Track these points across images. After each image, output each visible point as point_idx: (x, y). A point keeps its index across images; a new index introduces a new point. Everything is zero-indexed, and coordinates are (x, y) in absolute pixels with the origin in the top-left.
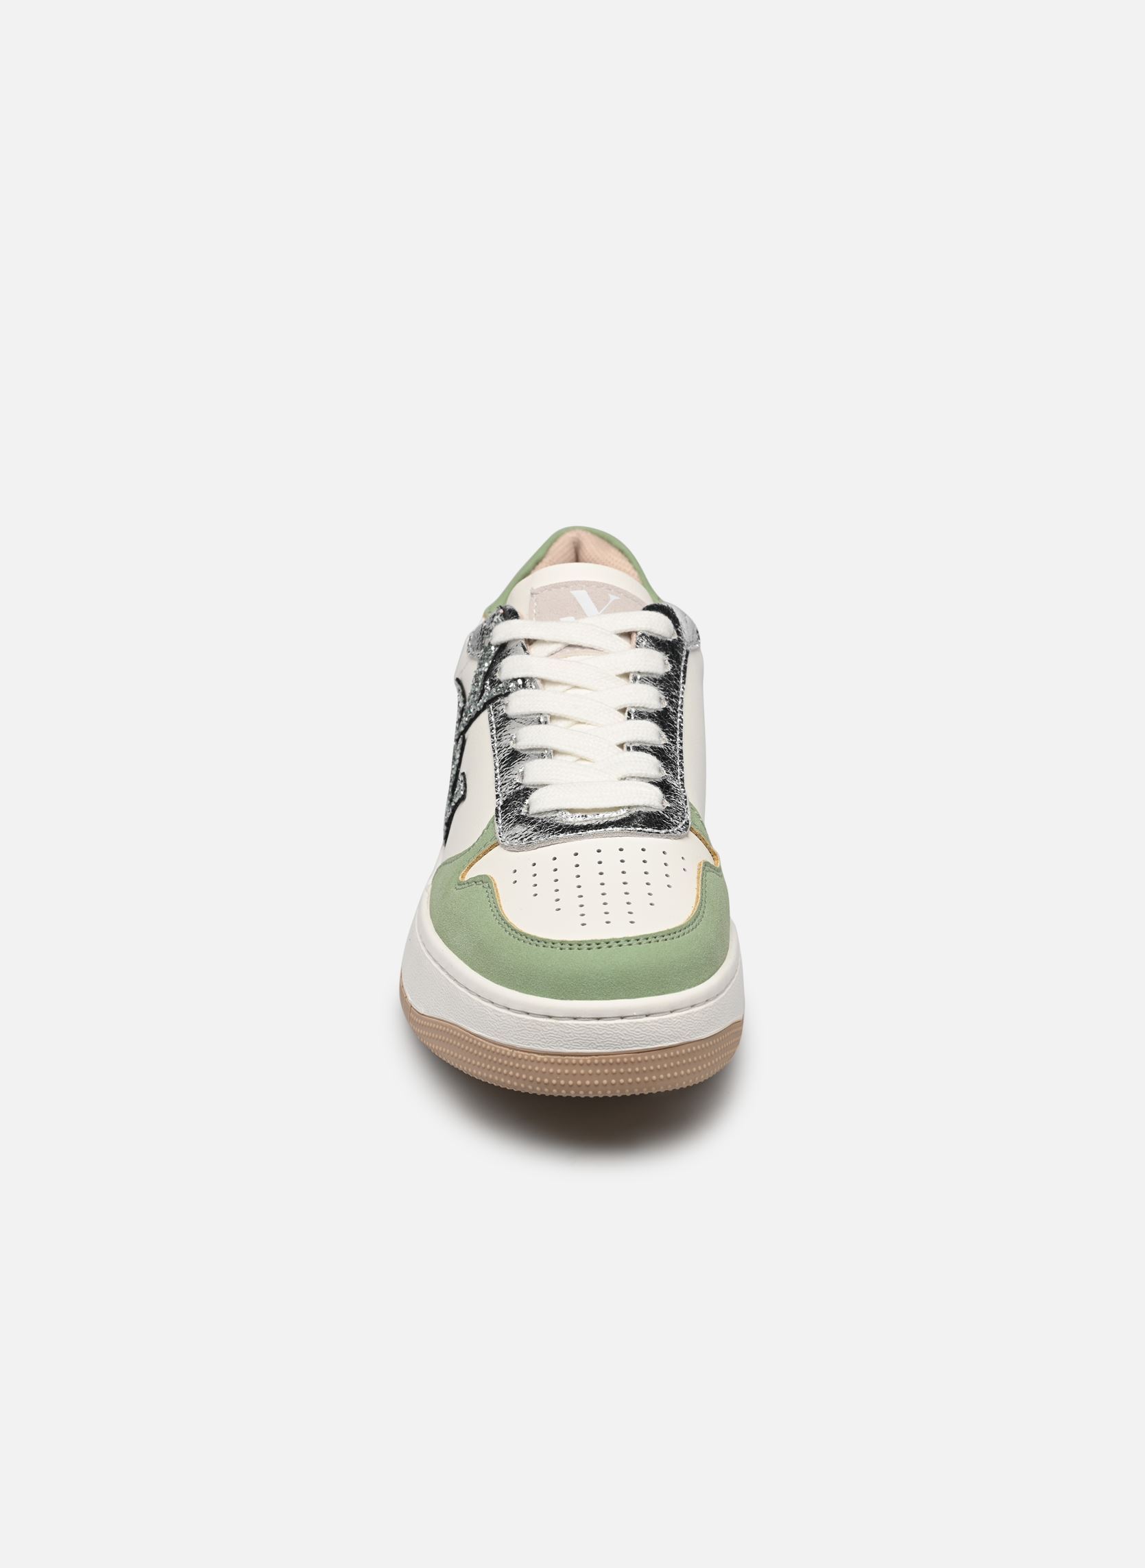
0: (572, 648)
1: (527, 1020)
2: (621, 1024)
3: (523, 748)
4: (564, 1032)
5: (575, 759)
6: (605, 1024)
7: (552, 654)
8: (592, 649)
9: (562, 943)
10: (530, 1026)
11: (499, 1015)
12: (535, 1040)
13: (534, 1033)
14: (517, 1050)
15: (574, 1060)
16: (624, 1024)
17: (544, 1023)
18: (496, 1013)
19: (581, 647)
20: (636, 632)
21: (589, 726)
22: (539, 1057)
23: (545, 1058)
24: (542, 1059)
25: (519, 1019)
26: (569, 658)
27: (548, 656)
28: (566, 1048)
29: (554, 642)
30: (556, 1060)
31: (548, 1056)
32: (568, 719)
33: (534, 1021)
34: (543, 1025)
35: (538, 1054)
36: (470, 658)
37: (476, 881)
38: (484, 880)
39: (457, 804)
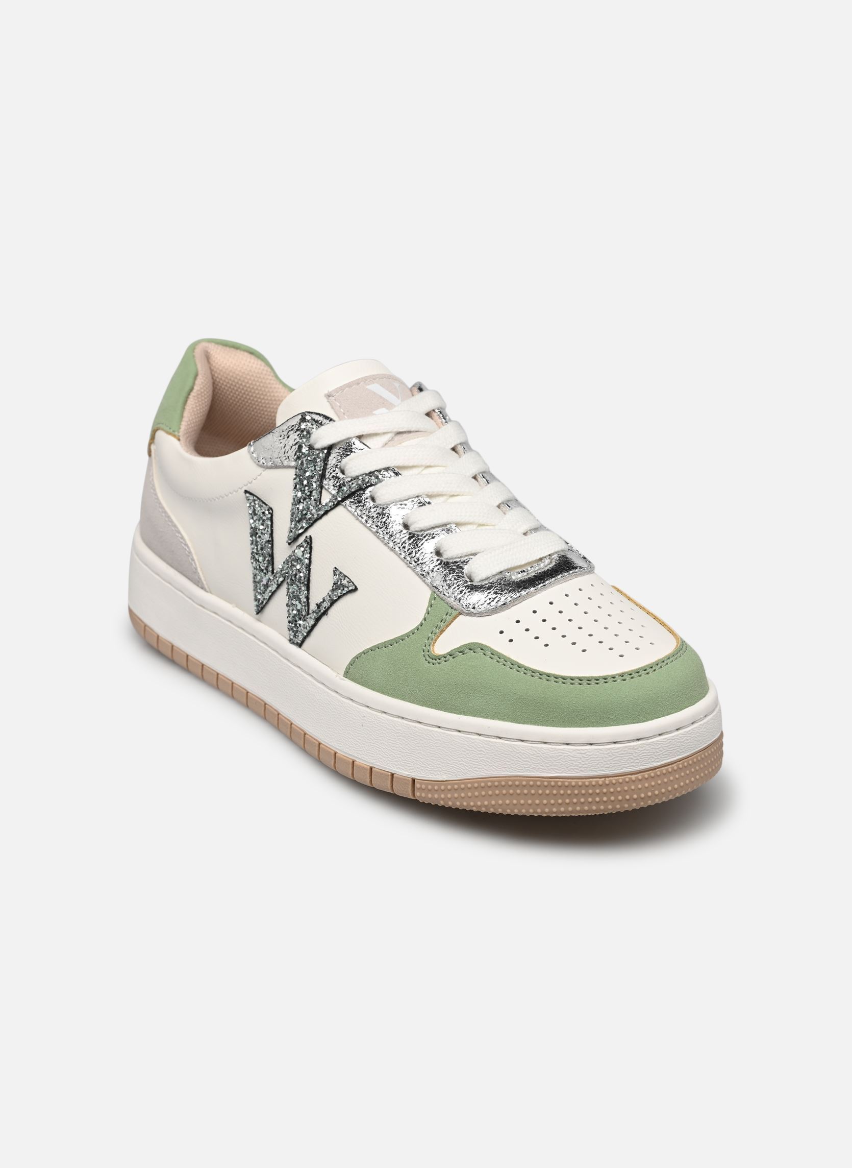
0: (401, 435)
1: (618, 748)
2: (694, 728)
3: (417, 529)
4: (655, 749)
5: (475, 527)
6: (685, 732)
7: (386, 444)
8: (416, 432)
9: (622, 675)
10: (623, 752)
11: (583, 752)
12: (628, 763)
13: (627, 758)
14: (608, 777)
15: (664, 770)
16: (696, 727)
17: (636, 746)
18: (578, 752)
19: (410, 432)
20: (434, 410)
21: (463, 496)
22: (633, 777)
23: (640, 776)
24: (637, 778)
25: (609, 749)
26: (403, 444)
27: (383, 447)
28: (658, 762)
29: (384, 433)
30: (649, 775)
31: (641, 774)
32: (445, 495)
33: (626, 747)
34: (635, 748)
35: (632, 774)
36: (264, 469)
37: (461, 651)
38: (472, 648)
39: (340, 597)
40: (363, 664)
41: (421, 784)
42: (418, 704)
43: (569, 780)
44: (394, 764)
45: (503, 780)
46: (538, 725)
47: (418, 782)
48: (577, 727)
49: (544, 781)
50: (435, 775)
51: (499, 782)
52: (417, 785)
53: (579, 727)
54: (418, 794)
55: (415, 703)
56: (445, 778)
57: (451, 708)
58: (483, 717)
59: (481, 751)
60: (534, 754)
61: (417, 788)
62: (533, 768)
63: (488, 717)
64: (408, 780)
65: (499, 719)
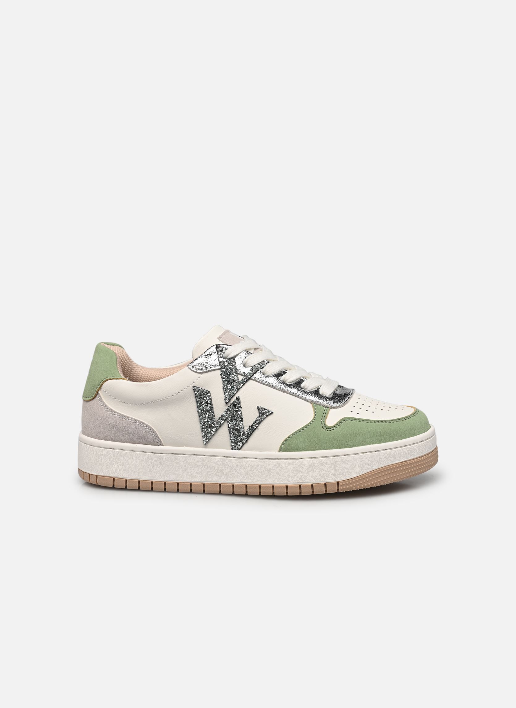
11: (412, 448)
18: (410, 448)
25: (421, 444)
36: (201, 374)
37: (340, 422)
38: (344, 420)
39: (264, 418)
40: (290, 442)
41: (342, 483)
42: (330, 449)
43: (409, 461)
44: (326, 478)
45: (382, 469)
46: (390, 442)
47: (341, 482)
48: (405, 438)
49: (400, 464)
50: (349, 476)
51: (380, 470)
52: (340, 484)
53: (407, 438)
54: (341, 488)
55: (328, 449)
56: (354, 476)
57: (347, 446)
58: (364, 445)
59: (370, 459)
60: (394, 454)
61: (340, 485)
62: (394, 460)
63: (367, 444)
64: (335, 483)
65: (372, 444)
